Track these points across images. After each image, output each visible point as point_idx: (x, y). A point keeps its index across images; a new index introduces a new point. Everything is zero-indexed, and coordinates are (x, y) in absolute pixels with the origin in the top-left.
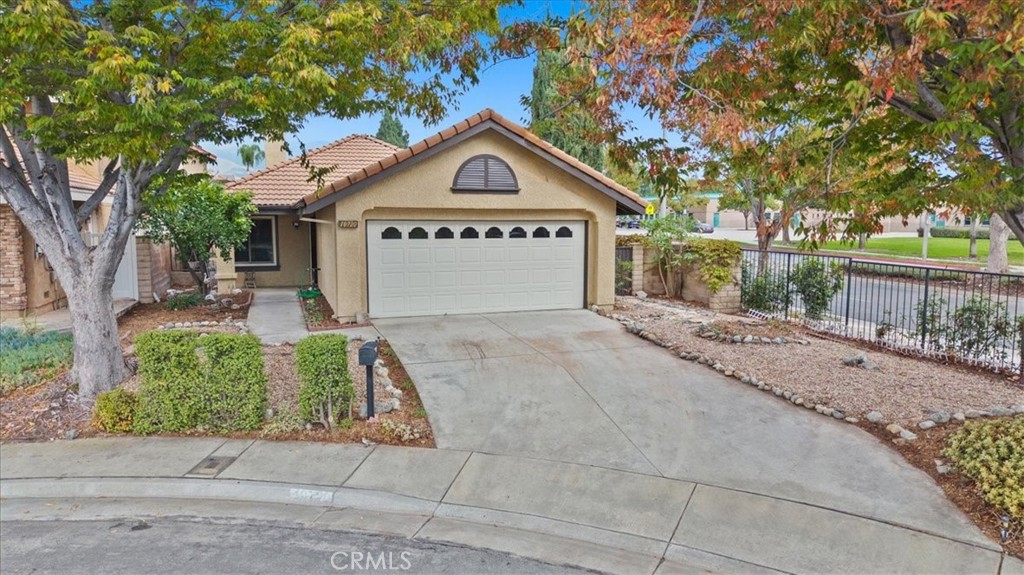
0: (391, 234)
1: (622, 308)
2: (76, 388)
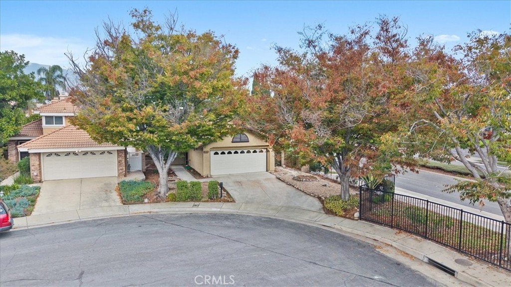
0: (216, 153)
1: (277, 171)
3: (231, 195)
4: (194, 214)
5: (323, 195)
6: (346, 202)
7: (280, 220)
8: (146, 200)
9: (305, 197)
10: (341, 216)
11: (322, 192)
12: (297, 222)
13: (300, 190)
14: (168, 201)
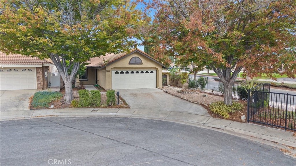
0: (117, 73)
1: (164, 88)
2: (65, 100)
3: (127, 103)
4: (90, 118)
5: (205, 102)
6: (230, 106)
7: (170, 123)
8: (52, 106)
9: (189, 104)
10: (228, 119)
11: (204, 101)
12: (187, 124)
13: (185, 99)
14: (71, 107)
